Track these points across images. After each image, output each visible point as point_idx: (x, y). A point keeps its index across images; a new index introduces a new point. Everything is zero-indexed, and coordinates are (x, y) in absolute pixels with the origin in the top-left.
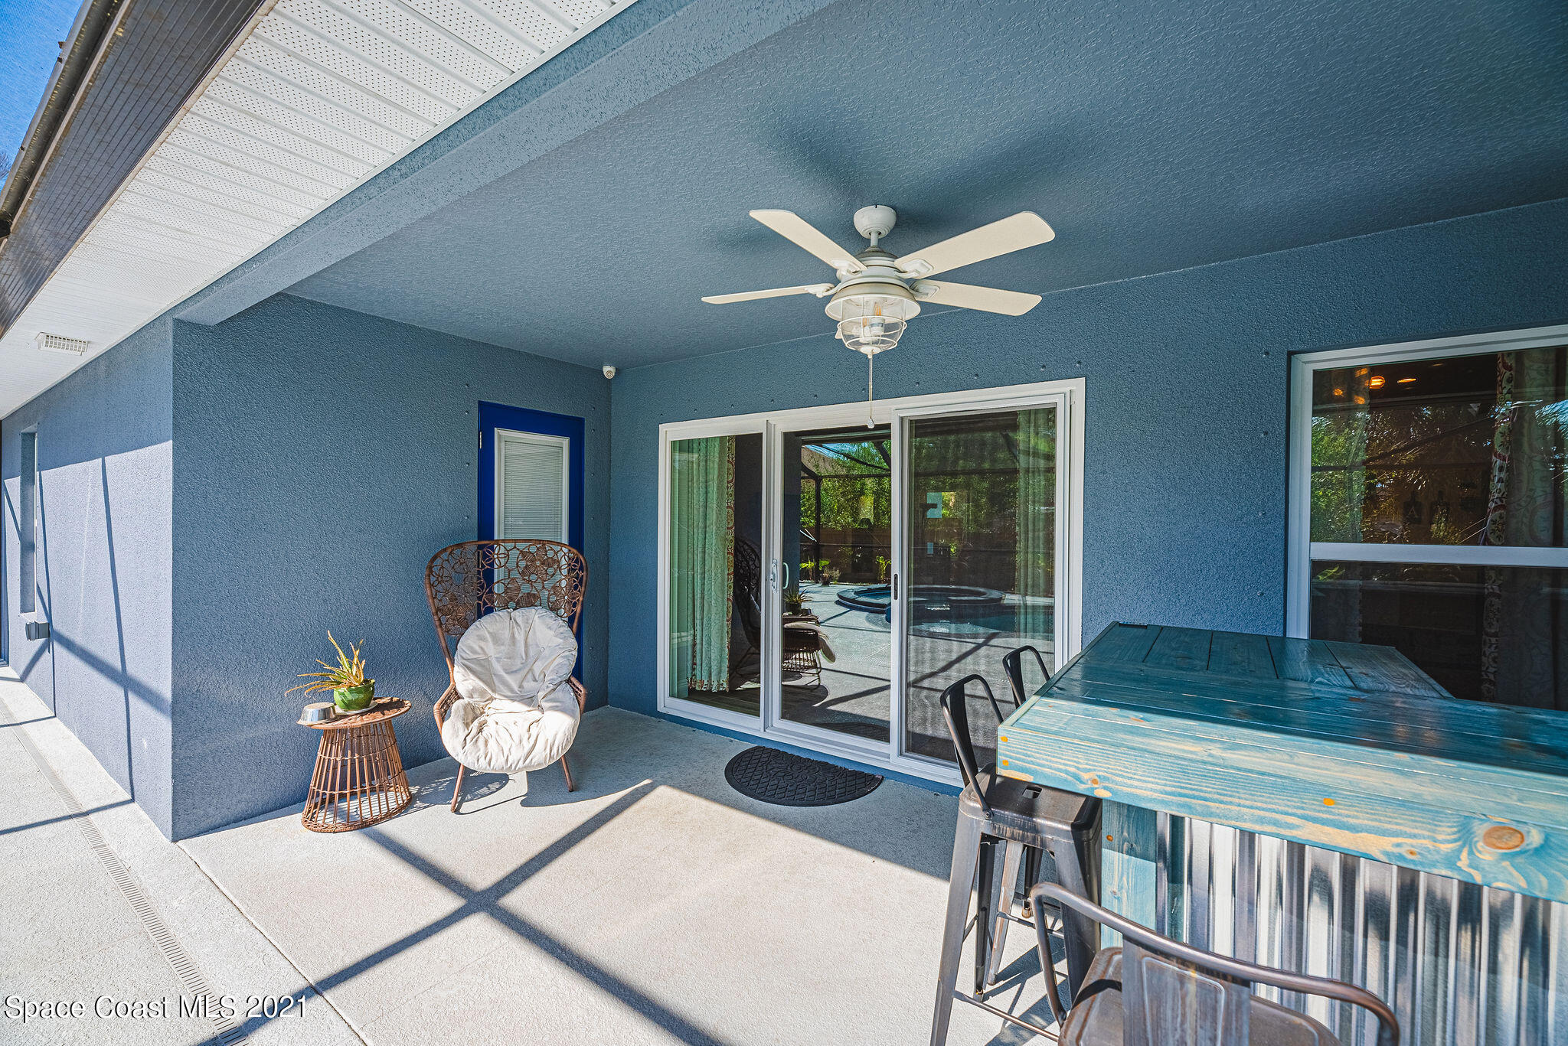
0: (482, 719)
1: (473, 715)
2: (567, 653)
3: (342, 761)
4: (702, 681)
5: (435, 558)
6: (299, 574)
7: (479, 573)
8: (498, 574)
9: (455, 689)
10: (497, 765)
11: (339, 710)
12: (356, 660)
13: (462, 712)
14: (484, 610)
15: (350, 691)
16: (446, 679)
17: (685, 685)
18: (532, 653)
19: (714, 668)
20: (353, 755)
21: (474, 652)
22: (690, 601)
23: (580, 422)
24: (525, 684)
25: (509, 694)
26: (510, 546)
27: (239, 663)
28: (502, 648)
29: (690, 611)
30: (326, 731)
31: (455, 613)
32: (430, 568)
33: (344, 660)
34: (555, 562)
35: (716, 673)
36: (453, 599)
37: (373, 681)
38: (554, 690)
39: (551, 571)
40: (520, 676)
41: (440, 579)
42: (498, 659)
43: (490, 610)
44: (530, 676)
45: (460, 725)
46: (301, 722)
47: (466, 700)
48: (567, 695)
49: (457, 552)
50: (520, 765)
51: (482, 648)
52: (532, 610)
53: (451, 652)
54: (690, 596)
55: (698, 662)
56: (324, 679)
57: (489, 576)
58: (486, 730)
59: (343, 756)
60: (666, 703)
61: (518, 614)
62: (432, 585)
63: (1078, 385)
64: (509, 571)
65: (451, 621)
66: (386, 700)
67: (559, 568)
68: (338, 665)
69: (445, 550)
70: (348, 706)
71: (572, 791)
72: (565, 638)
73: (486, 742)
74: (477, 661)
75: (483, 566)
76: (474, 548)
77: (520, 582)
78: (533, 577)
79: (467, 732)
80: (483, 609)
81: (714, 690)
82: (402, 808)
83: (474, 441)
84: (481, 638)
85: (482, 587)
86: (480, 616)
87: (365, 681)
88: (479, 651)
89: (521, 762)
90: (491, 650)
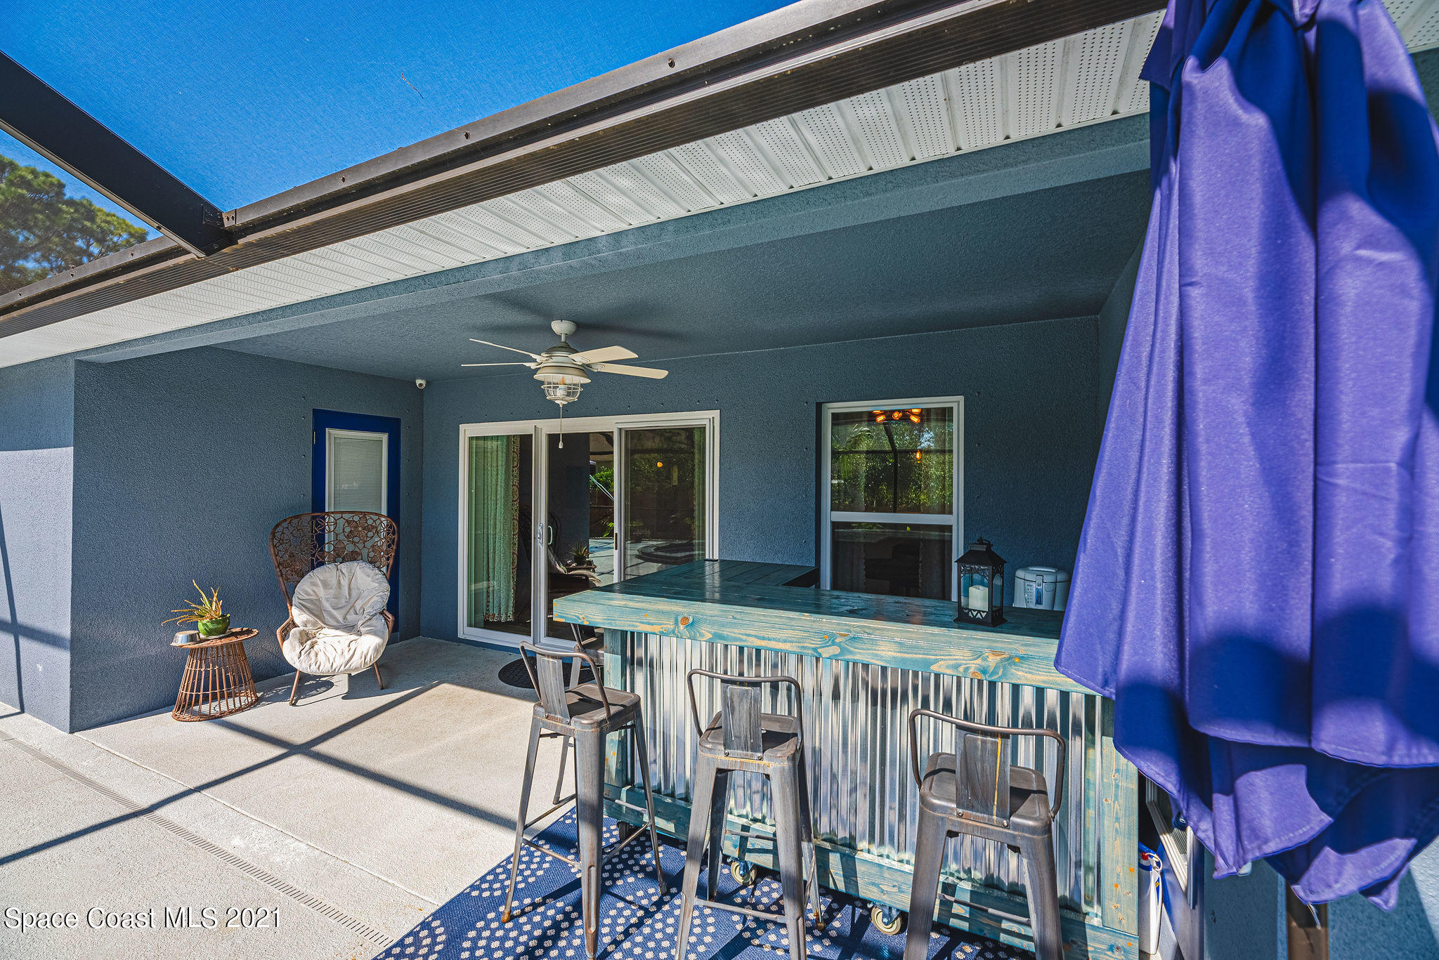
0: (314, 640)
1: (305, 637)
2: (381, 593)
3: (205, 671)
4: (494, 615)
5: (277, 526)
6: (169, 539)
7: (312, 537)
8: (328, 537)
9: (293, 621)
10: (325, 668)
11: (202, 636)
12: (215, 598)
13: (298, 635)
14: (317, 563)
15: (212, 623)
16: (287, 614)
17: (481, 617)
18: (354, 593)
19: (503, 604)
20: (214, 666)
21: (307, 594)
22: (485, 555)
23: (397, 421)
24: (348, 617)
25: (335, 624)
26: (338, 516)
27: (122, 605)
28: (331, 591)
29: (485, 563)
30: (192, 649)
31: (293, 567)
32: (273, 534)
33: (205, 600)
34: (374, 529)
35: (504, 609)
36: (292, 556)
37: (228, 615)
38: (370, 619)
39: (370, 534)
40: (344, 611)
41: (281, 541)
42: (327, 600)
43: (322, 564)
44: (352, 611)
45: (297, 643)
46: (173, 644)
47: (302, 628)
48: (379, 623)
49: (295, 521)
50: (342, 668)
51: (314, 591)
52: (355, 563)
53: (289, 595)
54: (485, 551)
55: (491, 600)
56: (191, 613)
57: (321, 539)
58: (316, 647)
59: (206, 667)
60: (465, 631)
61: (344, 567)
62: (275, 546)
63: (716, 414)
64: (337, 535)
65: (289, 572)
66: (238, 629)
67: (377, 532)
68: (201, 604)
69: (285, 520)
70: (209, 632)
71: (382, 689)
72: (380, 583)
73: (317, 654)
74: (311, 601)
75: (316, 532)
76: (309, 518)
77: (346, 543)
78: (356, 539)
79: (302, 648)
80: (315, 563)
81: (503, 620)
82: (252, 704)
83: (309, 437)
84: (314, 584)
85: (315, 547)
86: (313, 568)
87: (222, 616)
88: (312, 593)
89: (343, 667)
90: (321, 592)
